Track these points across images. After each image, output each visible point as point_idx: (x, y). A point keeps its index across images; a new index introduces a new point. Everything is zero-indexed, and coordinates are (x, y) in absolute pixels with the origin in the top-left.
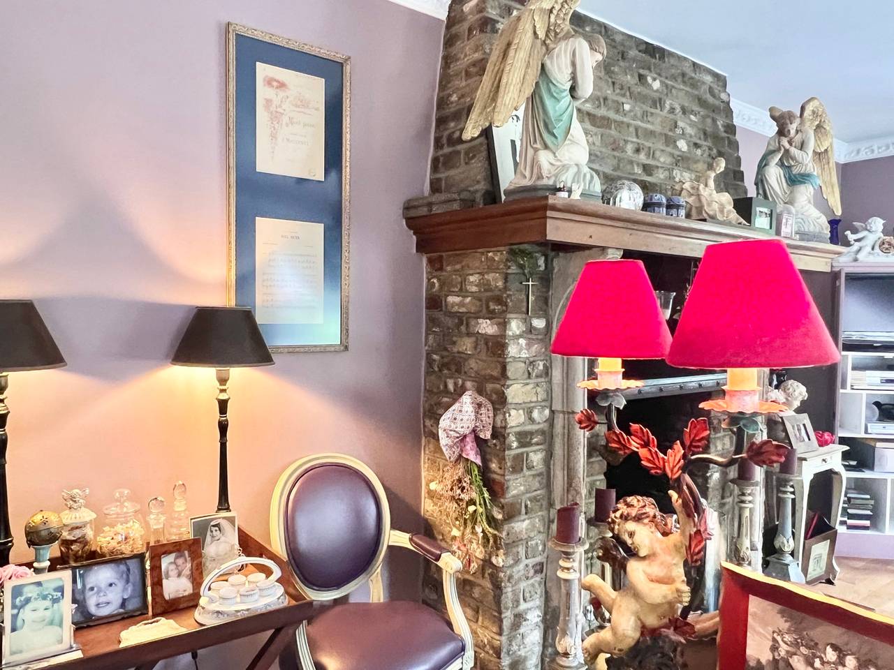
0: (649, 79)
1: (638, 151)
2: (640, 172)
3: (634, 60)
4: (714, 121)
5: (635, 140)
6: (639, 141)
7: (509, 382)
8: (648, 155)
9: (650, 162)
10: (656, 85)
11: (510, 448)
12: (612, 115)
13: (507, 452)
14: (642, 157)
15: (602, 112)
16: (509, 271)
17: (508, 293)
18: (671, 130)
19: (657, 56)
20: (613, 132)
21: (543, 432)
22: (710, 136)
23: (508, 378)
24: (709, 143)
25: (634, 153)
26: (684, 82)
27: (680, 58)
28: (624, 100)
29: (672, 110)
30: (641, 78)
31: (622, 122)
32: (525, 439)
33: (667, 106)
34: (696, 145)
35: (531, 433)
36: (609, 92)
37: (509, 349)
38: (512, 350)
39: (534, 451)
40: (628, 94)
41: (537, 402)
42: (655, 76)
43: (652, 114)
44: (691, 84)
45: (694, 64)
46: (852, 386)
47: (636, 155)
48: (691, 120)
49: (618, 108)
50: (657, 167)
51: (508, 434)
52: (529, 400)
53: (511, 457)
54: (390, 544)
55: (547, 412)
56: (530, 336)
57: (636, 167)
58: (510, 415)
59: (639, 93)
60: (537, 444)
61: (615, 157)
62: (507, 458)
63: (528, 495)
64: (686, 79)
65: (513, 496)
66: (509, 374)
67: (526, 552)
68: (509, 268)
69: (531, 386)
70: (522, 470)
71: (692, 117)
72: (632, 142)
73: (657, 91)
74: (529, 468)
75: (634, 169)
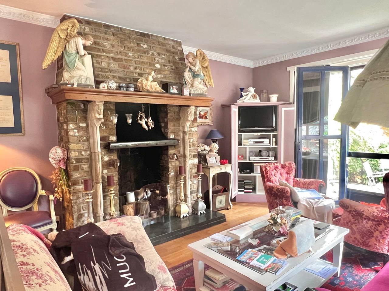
0: (142, 45)
1: (136, 68)
2: (137, 76)
3: (134, 38)
4: (174, 57)
5: (135, 65)
6: (136, 65)
7: (70, 143)
8: (141, 69)
9: (142, 72)
10: (145, 46)
11: (72, 163)
12: (123, 57)
13: (71, 165)
14: (138, 71)
15: (119, 56)
16: (68, 109)
17: (68, 116)
18: (152, 61)
19: (146, 36)
20: (124, 63)
21: (87, 159)
22: (172, 62)
23: (70, 142)
24: (171, 64)
25: (134, 69)
26: (159, 45)
27: (157, 37)
28: (129, 52)
29: (153, 54)
30: (138, 45)
31: (128, 60)
32: (78, 160)
33: (151, 53)
34: (165, 66)
35: (82, 159)
36: (122, 50)
37: (70, 133)
38: (71, 133)
39: (84, 164)
40: (131, 50)
41: (84, 149)
42: (144, 43)
43: (143, 56)
44: (162, 45)
45: (164, 38)
46: (244, 145)
47: (135, 70)
48: (162, 57)
49: (126, 55)
50: (145, 74)
51: (71, 159)
52: (80, 149)
53: (73, 166)
54: (41, 194)
55: (89, 152)
56: (79, 129)
57: (135, 74)
58: (71, 153)
59: (137, 49)
60: (85, 162)
61: (124, 71)
62: (71, 166)
63: (82, 178)
64: (160, 43)
65: (75, 178)
66: (70, 141)
67: (83, 195)
68: (68, 108)
69: (81, 144)
70: (79, 170)
71: (163, 56)
72: (133, 66)
73: (146, 48)
74: (82, 170)
75: (134, 75)
